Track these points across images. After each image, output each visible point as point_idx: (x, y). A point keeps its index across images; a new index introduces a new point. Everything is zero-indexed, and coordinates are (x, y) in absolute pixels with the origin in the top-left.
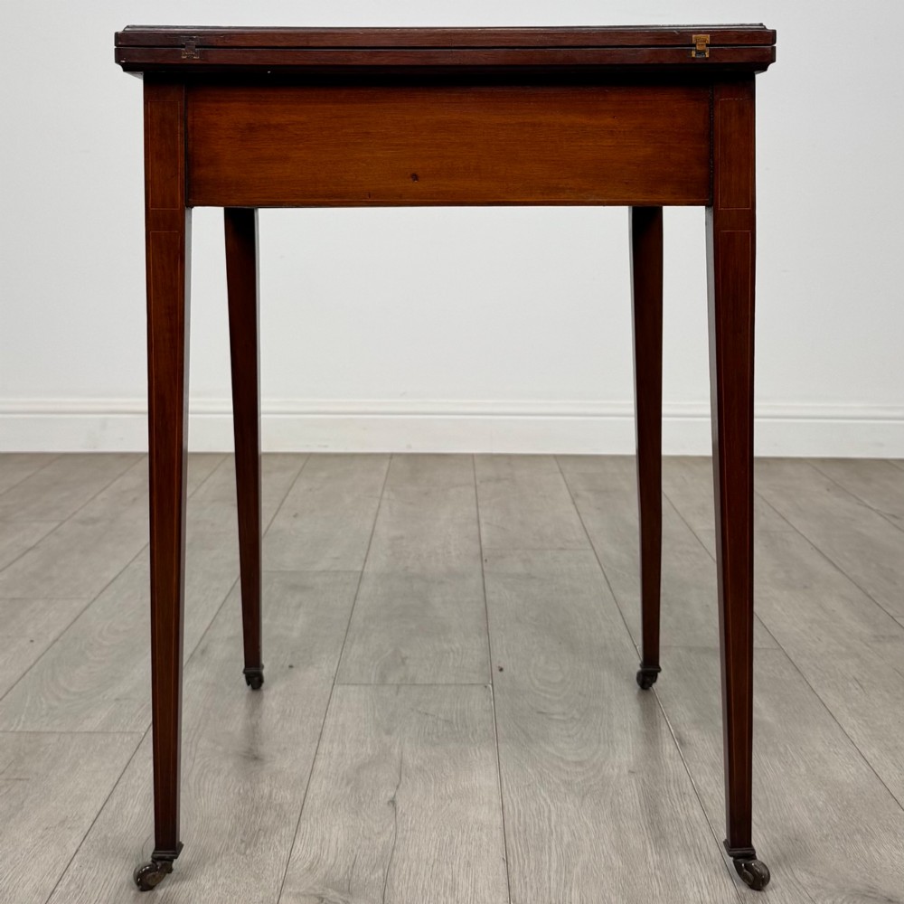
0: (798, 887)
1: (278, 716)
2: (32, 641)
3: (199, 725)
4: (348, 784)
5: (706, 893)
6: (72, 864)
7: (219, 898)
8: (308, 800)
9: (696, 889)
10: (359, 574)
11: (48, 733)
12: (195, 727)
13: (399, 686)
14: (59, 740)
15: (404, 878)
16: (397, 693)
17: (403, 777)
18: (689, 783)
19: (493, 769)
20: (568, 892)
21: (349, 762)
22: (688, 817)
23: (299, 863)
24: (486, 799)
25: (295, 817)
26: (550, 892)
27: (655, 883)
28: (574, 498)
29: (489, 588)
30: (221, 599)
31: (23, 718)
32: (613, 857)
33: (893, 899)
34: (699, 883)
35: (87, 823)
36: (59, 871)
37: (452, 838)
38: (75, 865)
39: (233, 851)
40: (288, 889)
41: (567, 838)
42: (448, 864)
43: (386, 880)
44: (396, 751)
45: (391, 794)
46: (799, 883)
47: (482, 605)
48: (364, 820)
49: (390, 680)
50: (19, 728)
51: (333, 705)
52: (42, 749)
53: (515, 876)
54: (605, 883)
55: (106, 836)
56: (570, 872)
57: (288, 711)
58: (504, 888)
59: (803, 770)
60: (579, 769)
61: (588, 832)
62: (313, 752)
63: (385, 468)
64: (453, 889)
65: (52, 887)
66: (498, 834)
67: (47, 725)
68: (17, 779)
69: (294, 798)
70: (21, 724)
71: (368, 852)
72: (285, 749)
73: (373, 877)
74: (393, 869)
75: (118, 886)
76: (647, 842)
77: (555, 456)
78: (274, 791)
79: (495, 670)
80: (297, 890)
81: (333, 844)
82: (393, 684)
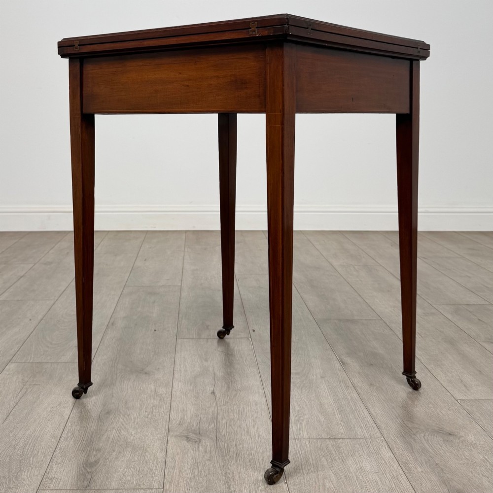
0: (407, 428)
1: (153, 353)
2: (30, 320)
3: (116, 359)
4: (191, 384)
5: (365, 431)
6: (67, 424)
7: (140, 438)
8: (173, 392)
9: (360, 430)
10: (180, 287)
11: (46, 363)
12: (115, 359)
13: (207, 339)
14: (51, 366)
15: (224, 427)
16: (207, 342)
17: (216, 382)
18: (349, 382)
19: (258, 377)
20: (301, 432)
21: (190, 374)
22: (351, 397)
23: (174, 422)
24: (257, 391)
25: (168, 400)
26: (293, 433)
27: (341, 427)
29: (242, 293)
30: (117, 299)
31: (32, 356)
32: (320, 416)
33: (452, 434)
34: (361, 427)
36: (62, 427)
37: (244, 409)
38: (69, 424)
39: (142, 416)
40: (171, 434)
42: (244, 421)
43: (216, 429)
44: (211, 369)
45: (212, 389)
46: (408, 427)
47: (240, 301)
48: (202, 401)
49: (203, 336)
50: (31, 361)
51: (178, 348)
52: (44, 370)
54: (318, 428)
56: (301, 424)
57: (157, 352)
60: (297, 376)
61: (306, 405)
62: (172, 370)
63: (184, 236)
64: (248, 432)
65: (60, 435)
66: (264, 407)
67: (45, 359)
68: (34, 385)
69: (167, 392)
70: (32, 359)
71: (206, 416)
72: (159, 368)
73: (210, 427)
74: (218, 424)
75: (91, 434)
76: (334, 409)
78: (157, 388)
79: (251, 331)
80: (175, 434)
81: (189, 412)
82: (204, 338)
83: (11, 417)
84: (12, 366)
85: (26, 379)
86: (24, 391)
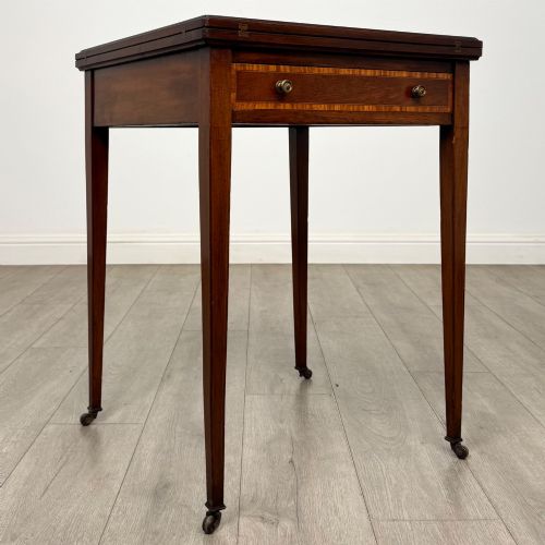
2: (71, 371)
3: (174, 419)
4: (264, 451)
5: (478, 511)
6: (117, 500)
8: (244, 461)
9: (472, 510)
10: (247, 332)
12: (172, 419)
13: (282, 395)
15: (307, 506)
16: (282, 399)
17: (295, 448)
19: (344, 441)
20: (401, 511)
21: (263, 439)
23: (246, 498)
24: (344, 460)
25: (238, 471)
26: (391, 513)
27: (448, 506)
28: (358, 288)
29: (321, 339)
30: (172, 347)
31: (74, 416)
32: (422, 492)
34: (473, 506)
35: (121, 475)
36: (111, 504)
38: (119, 500)
40: (242, 512)
41: (394, 482)
42: (330, 497)
43: (297, 508)
44: (287, 432)
45: (290, 457)
48: (278, 473)
49: (276, 392)
50: (73, 422)
51: (247, 407)
53: (369, 503)
54: (421, 506)
55: (133, 484)
56: (400, 501)
58: (365, 511)
59: (517, 441)
60: (392, 442)
62: (242, 434)
63: (249, 271)
64: (336, 512)
65: (108, 513)
66: (354, 479)
68: (77, 451)
69: (236, 460)
70: (74, 419)
71: (284, 490)
73: (289, 505)
74: (299, 500)
75: (146, 512)
76: (439, 482)
77: (343, 265)
79: (334, 386)
80: (248, 513)
81: (263, 486)
82: (278, 394)
83: (49, 492)
84: (50, 428)
85: (67, 444)
86: (64, 458)
